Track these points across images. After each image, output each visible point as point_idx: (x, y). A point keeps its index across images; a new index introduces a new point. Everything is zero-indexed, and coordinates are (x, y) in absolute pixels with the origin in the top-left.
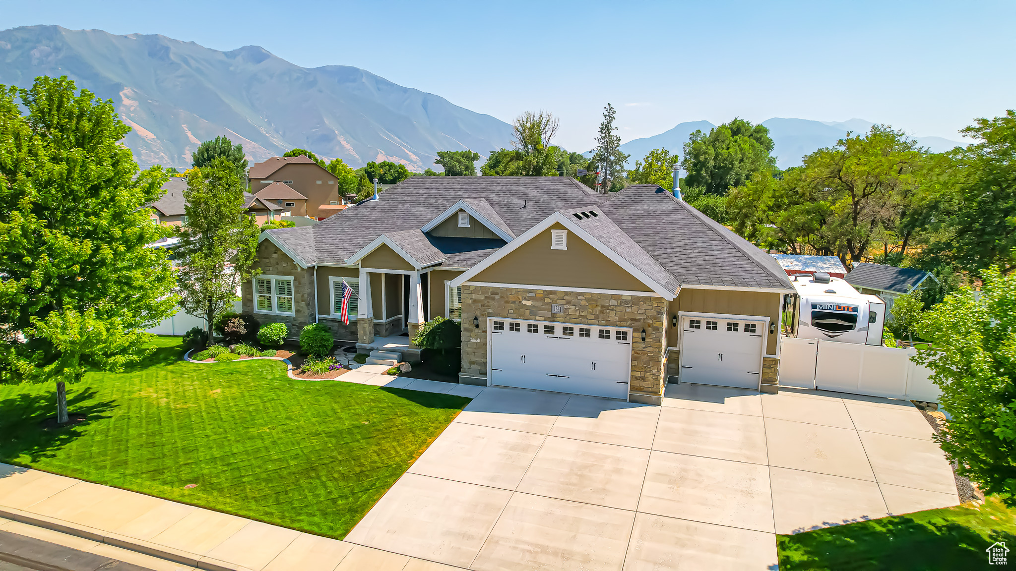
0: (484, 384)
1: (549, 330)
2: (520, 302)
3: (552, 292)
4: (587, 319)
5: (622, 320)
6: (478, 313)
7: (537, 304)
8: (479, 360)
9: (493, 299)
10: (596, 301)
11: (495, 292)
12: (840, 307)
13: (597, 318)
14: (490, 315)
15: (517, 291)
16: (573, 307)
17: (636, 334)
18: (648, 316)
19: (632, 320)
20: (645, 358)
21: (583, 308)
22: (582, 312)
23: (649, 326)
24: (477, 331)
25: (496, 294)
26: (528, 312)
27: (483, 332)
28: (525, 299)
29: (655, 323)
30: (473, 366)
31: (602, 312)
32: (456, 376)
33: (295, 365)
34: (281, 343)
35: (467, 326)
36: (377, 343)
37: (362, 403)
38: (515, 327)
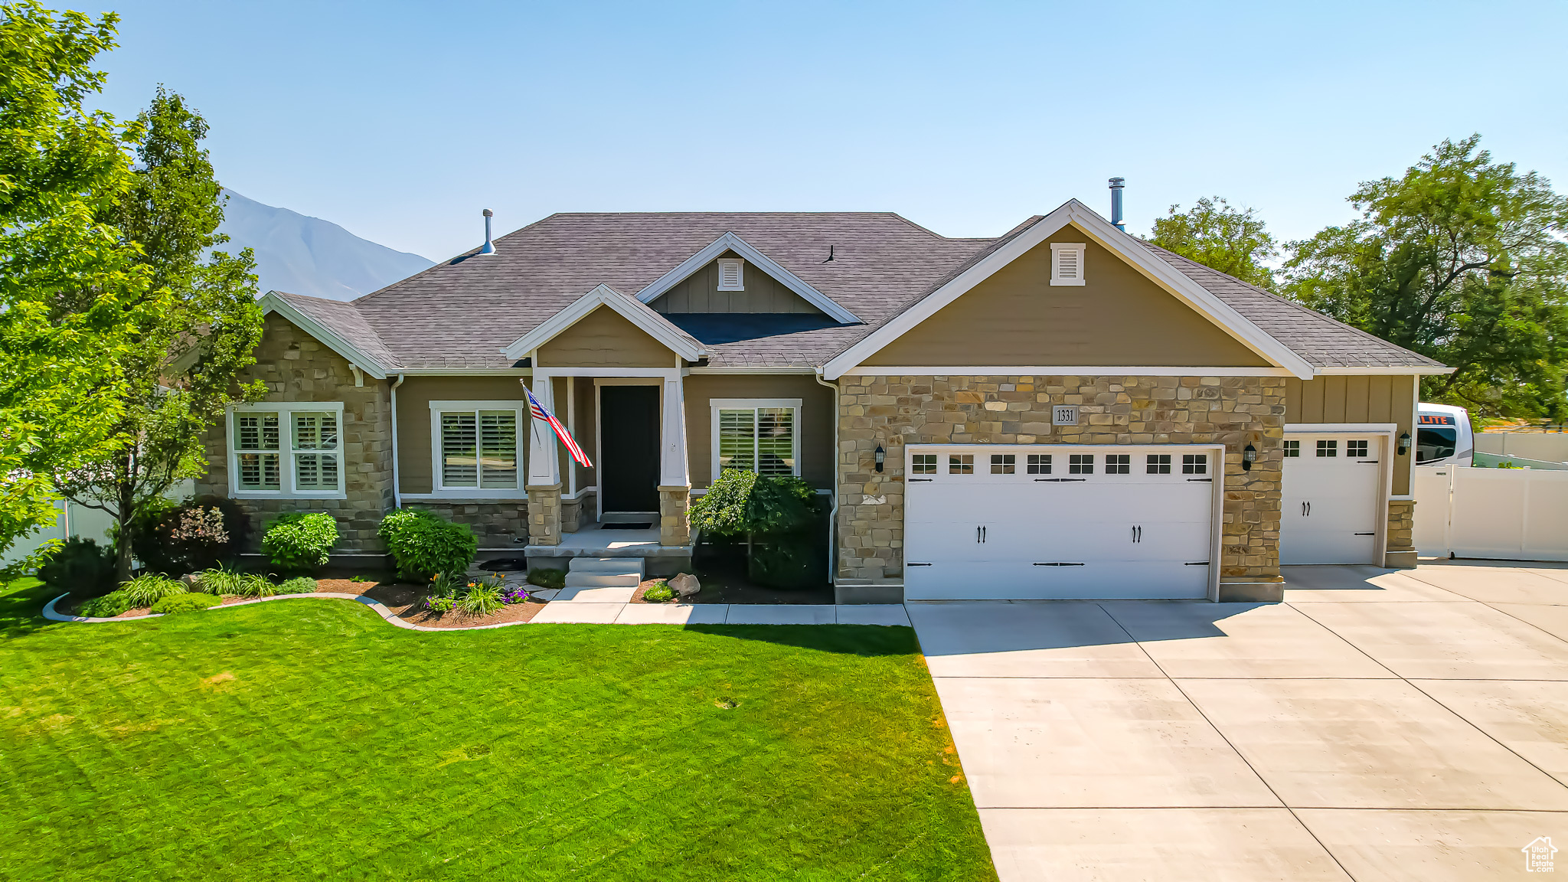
0: (896, 598)
1: (1039, 465)
2: (980, 406)
3: (1050, 380)
4: (1130, 432)
5: (1201, 429)
6: (881, 438)
7: (1017, 407)
8: (882, 545)
9: (919, 403)
10: (1149, 392)
11: (922, 387)
13: (1150, 429)
14: (910, 440)
15: (974, 382)
16: (1100, 409)
17: (1233, 457)
18: (1254, 418)
19: (1223, 427)
20: (1249, 506)
21: (1120, 409)
22: (1120, 418)
23: (1256, 438)
24: (877, 478)
25: (926, 391)
26: (998, 426)
27: (893, 479)
28: (991, 399)
29: (1267, 432)
30: (867, 560)
31: (1160, 416)
32: (820, 590)
33: (391, 603)
34: (324, 560)
35: (854, 469)
36: (576, 543)
37: (670, 661)
38: (961, 465)
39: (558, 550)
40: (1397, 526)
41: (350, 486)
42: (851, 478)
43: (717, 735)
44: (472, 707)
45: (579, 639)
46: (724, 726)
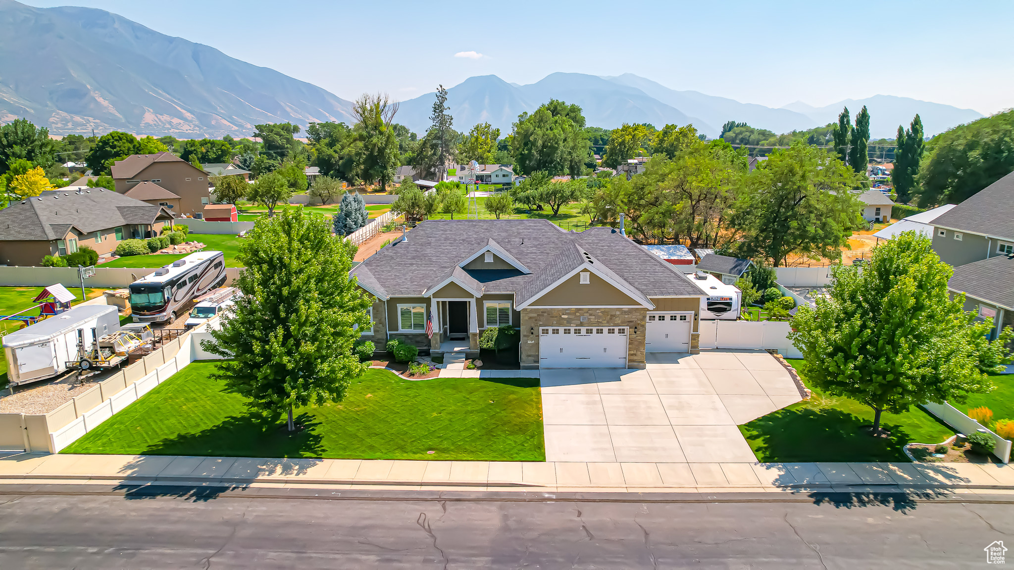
0: (537, 368)
1: (577, 332)
2: (560, 316)
3: (580, 309)
4: (602, 323)
5: (622, 322)
6: (533, 325)
7: (571, 316)
8: (533, 353)
9: (543, 316)
10: (608, 312)
11: (544, 311)
12: (722, 298)
13: (608, 322)
14: (541, 326)
15: (558, 310)
16: (594, 317)
17: (631, 330)
18: (636, 319)
19: (628, 322)
20: (636, 343)
21: (599, 317)
22: (598, 319)
23: (638, 325)
24: (532, 336)
25: (545, 312)
26: (566, 322)
27: (536, 336)
28: (563, 314)
29: (641, 323)
30: (529, 358)
31: (611, 319)
32: (516, 365)
33: (397, 370)
34: (372, 355)
35: (525, 333)
36: (445, 348)
37: (477, 390)
38: (556, 332)
39: (440, 351)
40: (693, 341)
41: (375, 331)
42: (525, 336)
43: (490, 409)
44: (434, 403)
45: (453, 383)
46: (492, 407)
